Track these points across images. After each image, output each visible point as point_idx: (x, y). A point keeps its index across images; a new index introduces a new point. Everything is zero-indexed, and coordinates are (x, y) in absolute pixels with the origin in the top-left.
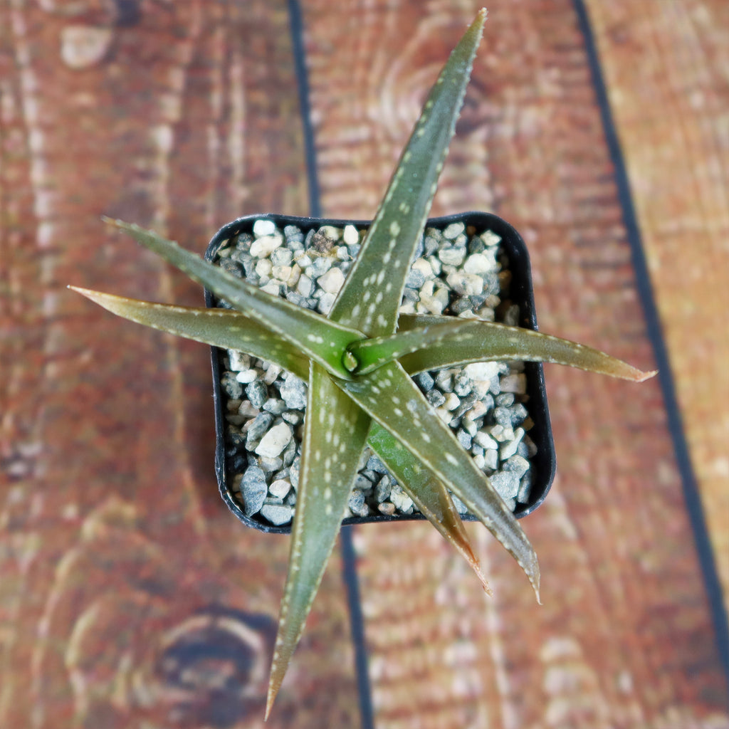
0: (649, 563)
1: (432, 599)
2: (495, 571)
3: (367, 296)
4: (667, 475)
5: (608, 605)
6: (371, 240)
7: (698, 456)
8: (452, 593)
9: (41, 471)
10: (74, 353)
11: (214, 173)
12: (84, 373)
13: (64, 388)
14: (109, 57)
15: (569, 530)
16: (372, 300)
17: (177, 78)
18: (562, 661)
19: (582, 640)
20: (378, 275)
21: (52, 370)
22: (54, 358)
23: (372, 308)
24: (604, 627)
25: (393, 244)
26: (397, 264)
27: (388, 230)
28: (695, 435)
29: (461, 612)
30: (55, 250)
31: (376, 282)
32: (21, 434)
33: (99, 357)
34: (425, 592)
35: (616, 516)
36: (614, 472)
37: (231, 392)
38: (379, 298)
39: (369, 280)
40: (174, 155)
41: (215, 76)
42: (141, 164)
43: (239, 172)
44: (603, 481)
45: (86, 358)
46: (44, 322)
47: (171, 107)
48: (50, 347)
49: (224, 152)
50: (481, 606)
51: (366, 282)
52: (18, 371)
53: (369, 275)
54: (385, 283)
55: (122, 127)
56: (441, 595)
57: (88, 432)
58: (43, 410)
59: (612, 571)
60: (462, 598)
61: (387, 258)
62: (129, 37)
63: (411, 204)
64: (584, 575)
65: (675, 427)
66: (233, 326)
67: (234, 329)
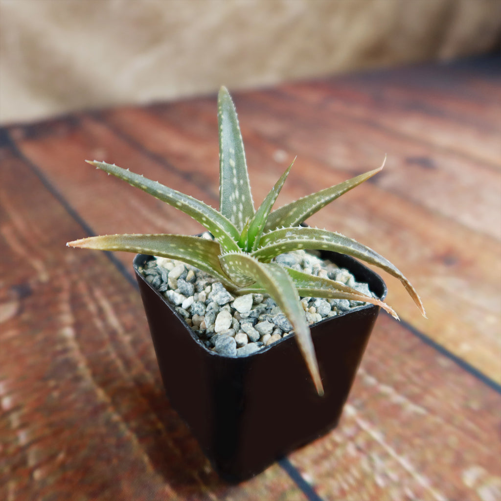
0: (475, 405)
1: (376, 486)
2: (399, 451)
3: (235, 208)
4: (444, 362)
5: (475, 437)
7: (450, 347)
8: (385, 476)
10: (52, 457)
11: (106, 336)
12: (63, 466)
13: (51, 480)
14: (20, 311)
15: (420, 410)
16: (238, 210)
17: (65, 307)
18: (480, 482)
19: (480, 464)
20: (235, 192)
21: (37, 474)
22: (38, 466)
23: (240, 215)
24: (485, 450)
25: (235, 172)
26: (242, 182)
27: (229, 164)
28: (441, 340)
29: (399, 485)
30: (16, 408)
31: (235, 198)
34: (368, 484)
35: (438, 392)
36: (418, 373)
37: (183, 313)
38: (241, 207)
39: (232, 197)
40: (78, 337)
41: (87, 299)
42: (59, 347)
43: (120, 331)
44: (415, 378)
45: (61, 456)
46: (22, 449)
47: (67, 318)
48: (32, 462)
49: (107, 326)
50: (409, 475)
51: (231, 199)
52: (12, 486)
53: (230, 194)
54: (240, 196)
55: (40, 336)
56: (380, 481)
59: (460, 418)
60: (394, 476)
61: (235, 181)
62: (29, 301)
64: (448, 428)
65: (427, 341)
66: (171, 243)
67: (172, 245)
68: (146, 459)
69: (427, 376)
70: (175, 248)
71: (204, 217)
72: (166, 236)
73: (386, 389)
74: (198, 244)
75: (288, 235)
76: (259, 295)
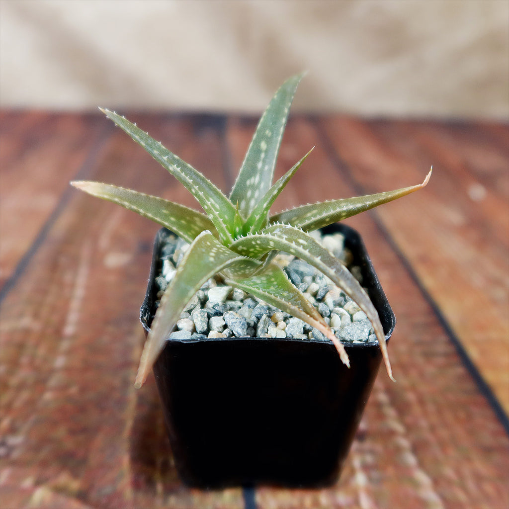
3: (249, 193)
6: (250, 151)
9: (16, 455)
16: (253, 196)
20: (255, 177)
21: (48, 395)
22: (53, 389)
23: (253, 202)
25: (263, 155)
26: (266, 169)
27: (259, 146)
31: (254, 183)
32: (13, 430)
33: (83, 389)
37: (161, 284)
38: (257, 194)
39: (250, 181)
44: (471, 485)
45: (73, 390)
51: (248, 183)
52: (25, 395)
53: (249, 177)
54: (260, 183)
57: (61, 432)
58: (33, 418)
61: (260, 165)
63: (272, 130)
66: (165, 209)
67: (165, 211)
68: (129, 424)
69: (489, 488)
70: (166, 215)
71: (194, 188)
72: (162, 200)
73: (422, 477)
74: (197, 219)
75: (277, 231)
76: (240, 291)
